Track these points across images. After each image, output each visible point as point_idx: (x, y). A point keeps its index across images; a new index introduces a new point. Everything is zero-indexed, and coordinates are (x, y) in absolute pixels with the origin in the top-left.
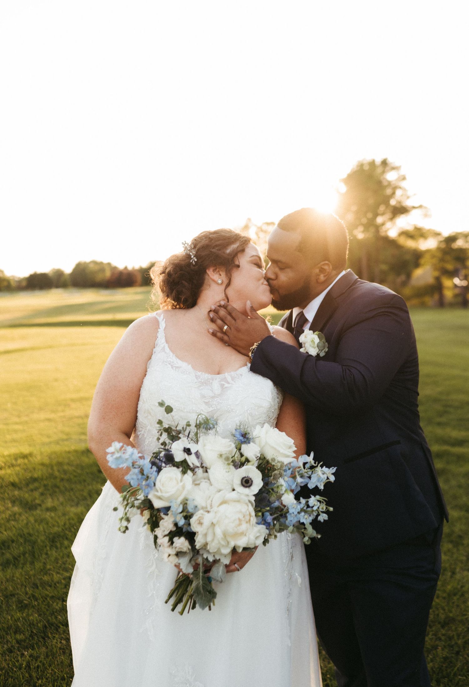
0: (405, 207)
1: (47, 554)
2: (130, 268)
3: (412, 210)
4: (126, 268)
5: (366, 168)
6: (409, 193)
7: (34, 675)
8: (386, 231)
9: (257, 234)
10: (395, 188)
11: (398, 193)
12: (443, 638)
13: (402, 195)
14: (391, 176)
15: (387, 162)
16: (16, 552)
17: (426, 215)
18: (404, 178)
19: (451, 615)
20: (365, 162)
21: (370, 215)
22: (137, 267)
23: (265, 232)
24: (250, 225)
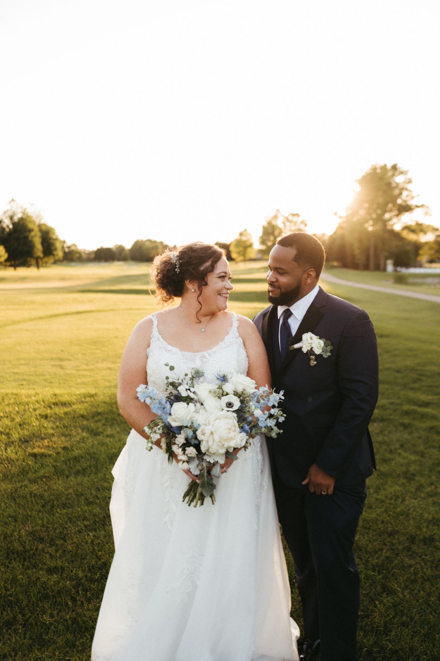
0: (410, 206)
1: (106, 468)
3: (415, 209)
5: (379, 171)
6: (414, 194)
7: (96, 548)
8: (392, 225)
9: (284, 223)
10: (402, 189)
11: (405, 193)
12: (388, 544)
13: (407, 196)
14: (399, 179)
15: (397, 167)
16: (84, 465)
17: (427, 214)
19: (396, 529)
20: (378, 166)
21: (379, 211)
23: (291, 222)
24: (279, 215)
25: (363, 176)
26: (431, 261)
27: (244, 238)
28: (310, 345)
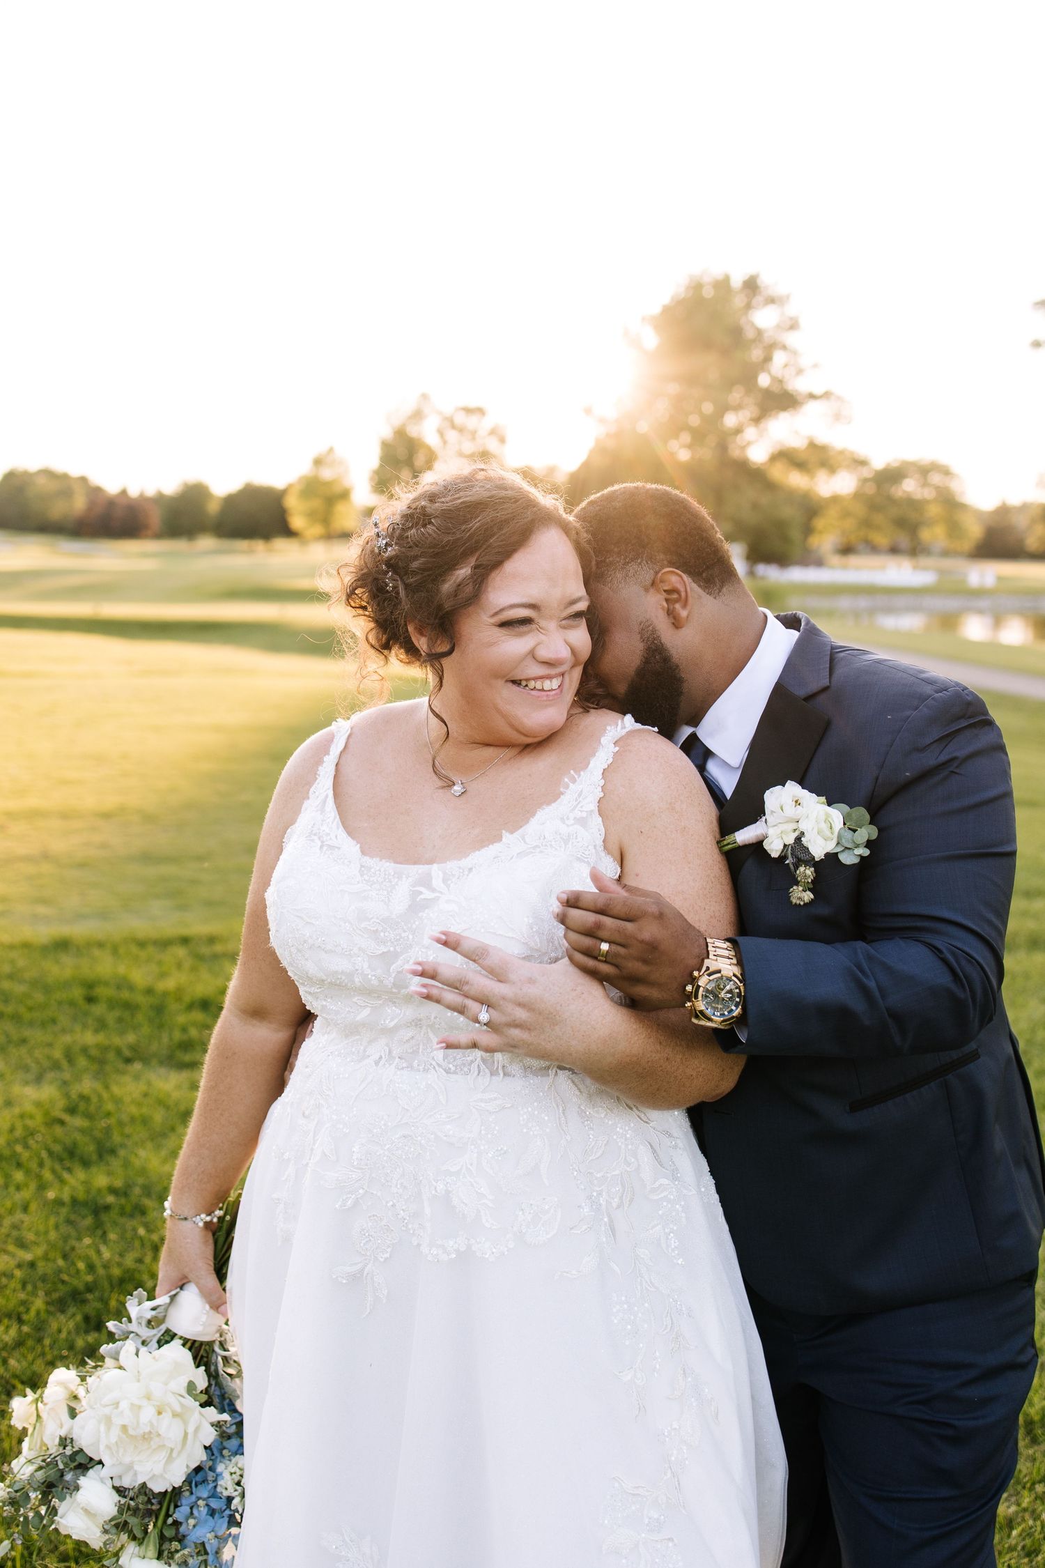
0: (794, 394)
2: (134, 492)
3: (807, 403)
4: (124, 492)
5: (708, 293)
6: (804, 362)
8: (743, 448)
9: (441, 433)
10: (770, 348)
11: (779, 358)
13: (786, 366)
14: (764, 318)
15: (759, 282)
17: (837, 417)
20: (707, 279)
21: (710, 408)
22: (150, 492)
23: (461, 430)
24: (426, 410)
25: (664, 306)
26: (847, 550)
27: (327, 474)
28: (794, 826)
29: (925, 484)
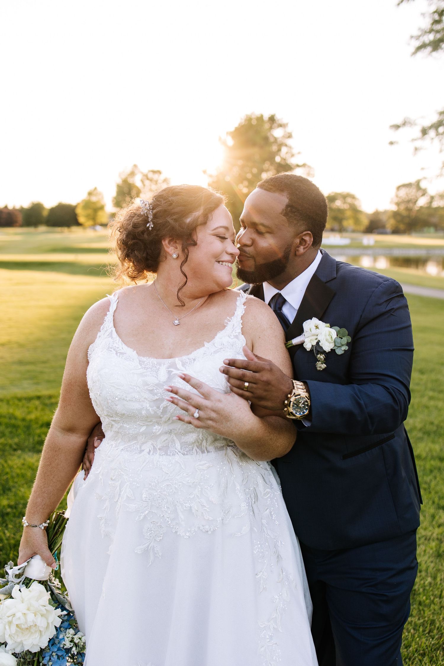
0: (291, 165)
3: (296, 168)
4: (6, 207)
5: (254, 122)
6: (295, 151)
9: (142, 181)
10: (281, 145)
11: (284, 150)
13: (287, 153)
14: (278, 133)
15: (275, 118)
17: (308, 174)
18: (290, 136)
20: (253, 117)
21: (255, 171)
22: (18, 207)
23: (151, 180)
24: (136, 172)
25: (236, 128)
27: (94, 199)
28: (315, 337)
29: (345, 203)
